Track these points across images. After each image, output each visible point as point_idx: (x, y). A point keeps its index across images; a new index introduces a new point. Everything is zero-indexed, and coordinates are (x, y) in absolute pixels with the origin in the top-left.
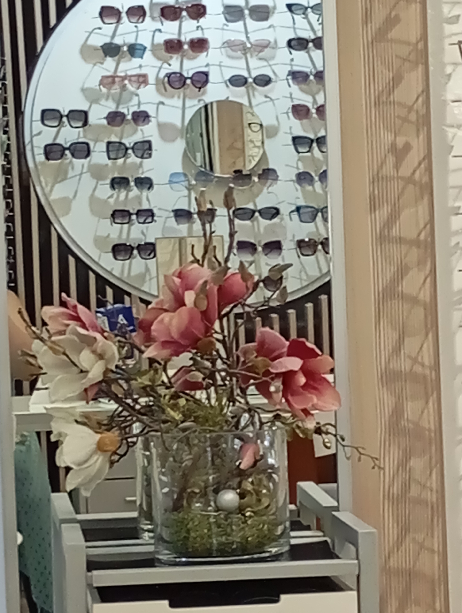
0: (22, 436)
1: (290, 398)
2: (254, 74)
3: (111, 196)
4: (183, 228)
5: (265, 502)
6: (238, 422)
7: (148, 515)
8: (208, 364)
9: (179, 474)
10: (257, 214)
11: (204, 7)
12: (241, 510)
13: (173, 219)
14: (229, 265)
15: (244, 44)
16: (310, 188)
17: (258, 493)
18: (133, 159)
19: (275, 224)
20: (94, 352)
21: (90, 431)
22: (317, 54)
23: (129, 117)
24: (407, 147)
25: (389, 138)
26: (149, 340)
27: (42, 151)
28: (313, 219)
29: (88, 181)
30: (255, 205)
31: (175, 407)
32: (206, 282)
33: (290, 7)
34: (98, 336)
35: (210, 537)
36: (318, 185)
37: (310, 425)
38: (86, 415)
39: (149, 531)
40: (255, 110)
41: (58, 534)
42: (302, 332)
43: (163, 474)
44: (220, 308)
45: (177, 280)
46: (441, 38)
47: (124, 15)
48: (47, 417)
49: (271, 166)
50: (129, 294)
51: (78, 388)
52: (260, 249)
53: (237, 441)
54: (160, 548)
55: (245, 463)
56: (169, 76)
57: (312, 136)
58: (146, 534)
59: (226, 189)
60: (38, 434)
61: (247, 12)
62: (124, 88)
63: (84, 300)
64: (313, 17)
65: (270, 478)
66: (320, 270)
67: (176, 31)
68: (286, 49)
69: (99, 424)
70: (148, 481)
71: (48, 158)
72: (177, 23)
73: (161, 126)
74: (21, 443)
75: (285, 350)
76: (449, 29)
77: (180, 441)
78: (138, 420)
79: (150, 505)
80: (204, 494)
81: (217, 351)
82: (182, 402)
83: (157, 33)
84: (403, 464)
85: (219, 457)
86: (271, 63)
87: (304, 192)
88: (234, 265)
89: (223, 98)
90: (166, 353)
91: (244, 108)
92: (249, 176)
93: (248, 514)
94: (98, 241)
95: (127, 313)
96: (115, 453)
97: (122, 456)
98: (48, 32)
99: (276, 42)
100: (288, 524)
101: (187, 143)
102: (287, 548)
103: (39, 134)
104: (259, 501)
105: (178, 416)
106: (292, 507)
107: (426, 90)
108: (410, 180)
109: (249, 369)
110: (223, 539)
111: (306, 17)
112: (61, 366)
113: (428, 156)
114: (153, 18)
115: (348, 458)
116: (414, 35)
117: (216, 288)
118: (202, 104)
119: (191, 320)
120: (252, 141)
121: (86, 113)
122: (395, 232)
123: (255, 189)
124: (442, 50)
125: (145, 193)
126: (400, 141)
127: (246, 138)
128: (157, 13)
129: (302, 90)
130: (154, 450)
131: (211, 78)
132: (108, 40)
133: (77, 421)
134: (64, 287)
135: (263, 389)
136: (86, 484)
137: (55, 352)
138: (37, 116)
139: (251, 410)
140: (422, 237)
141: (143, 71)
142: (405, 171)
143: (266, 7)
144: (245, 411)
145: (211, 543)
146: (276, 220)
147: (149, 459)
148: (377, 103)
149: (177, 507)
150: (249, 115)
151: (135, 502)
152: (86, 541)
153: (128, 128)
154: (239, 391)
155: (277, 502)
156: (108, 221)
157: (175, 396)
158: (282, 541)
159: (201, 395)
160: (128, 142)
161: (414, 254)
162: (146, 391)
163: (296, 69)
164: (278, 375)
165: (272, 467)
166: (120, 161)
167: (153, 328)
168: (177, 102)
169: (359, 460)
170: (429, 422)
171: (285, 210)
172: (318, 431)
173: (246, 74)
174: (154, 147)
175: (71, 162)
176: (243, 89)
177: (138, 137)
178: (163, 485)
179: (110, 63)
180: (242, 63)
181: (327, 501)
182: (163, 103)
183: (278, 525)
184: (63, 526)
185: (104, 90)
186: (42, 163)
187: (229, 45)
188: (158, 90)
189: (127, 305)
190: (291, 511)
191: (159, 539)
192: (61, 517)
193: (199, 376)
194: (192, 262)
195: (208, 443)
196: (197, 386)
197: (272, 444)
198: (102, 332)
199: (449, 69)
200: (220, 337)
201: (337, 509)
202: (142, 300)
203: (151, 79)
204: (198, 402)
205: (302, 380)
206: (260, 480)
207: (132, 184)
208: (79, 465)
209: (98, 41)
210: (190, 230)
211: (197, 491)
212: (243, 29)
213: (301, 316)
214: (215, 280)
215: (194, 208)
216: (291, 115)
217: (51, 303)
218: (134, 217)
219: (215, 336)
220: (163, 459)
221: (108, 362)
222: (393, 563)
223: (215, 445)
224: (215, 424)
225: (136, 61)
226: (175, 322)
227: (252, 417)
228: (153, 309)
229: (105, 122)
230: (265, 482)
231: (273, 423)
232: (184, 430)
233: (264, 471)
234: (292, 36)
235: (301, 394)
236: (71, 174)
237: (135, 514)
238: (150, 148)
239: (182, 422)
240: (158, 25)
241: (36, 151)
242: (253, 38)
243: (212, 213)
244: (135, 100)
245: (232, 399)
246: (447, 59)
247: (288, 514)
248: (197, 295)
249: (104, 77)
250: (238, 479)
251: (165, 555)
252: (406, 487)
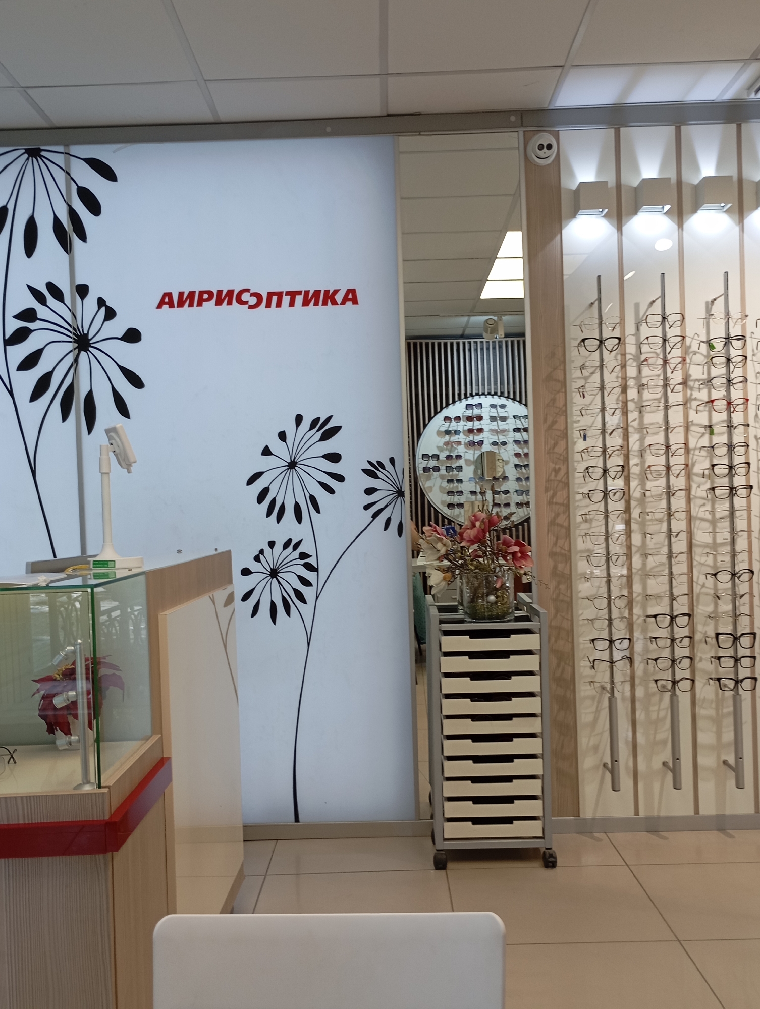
0: (414, 573)
1: (515, 562)
2: (501, 441)
3: (447, 486)
4: (473, 498)
5: (506, 600)
6: (495, 570)
7: (461, 604)
8: (484, 548)
9: (473, 589)
10: (501, 493)
11: (482, 417)
12: (496, 603)
13: (470, 495)
14: (493, 512)
15: (496, 430)
16: (521, 483)
17: (503, 597)
18: (455, 472)
19: (507, 497)
20: (442, 543)
21: (441, 573)
22: (524, 434)
23: (454, 457)
24: (560, 469)
25: (553, 465)
26: (462, 539)
27: (422, 469)
28: (522, 494)
29: (439, 481)
30: (500, 489)
31: (472, 564)
32: (484, 519)
33: (514, 416)
34: (444, 538)
35: (485, 613)
36: (524, 482)
37: (522, 572)
38: (439, 566)
39: (462, 610)
40: (501, 454)
41: (428, 610)
42: (518, 537)
43: (467, 589)
44: (489, 527)
45: (473, 518)
46: (572, 429)
47: (453, 420)
48: (424, 567)
49: (507, 475)
50: (454, 522)
51: (436, 557)
52: (502, 506)
53: (495, 577)
54: (466, 617)
55: (498, 585)
56: (469, 442)
57: (522, 464)
58: (461, 611)
59: (492, 484)
60: (420, 573)
61: (498, 418)
62: (452, 446)
63: (437, 524)
64: (523, 420)
65: (507, 592)
66: (525, 514)
67: (472, 425)
68: (513, 432)
69: (444, 570)
70: (462, 591)
71: (424, 472)
72: (472, 422)
73: (466, 461)
74: (414, 576)
75: (513, 543)
76: (575, 425)
77: (474, 577)
78: (458, 569)
79: (462, 600)
80: (483, 597)
81: (488, 544)
82: (475, 563)
83: (465, 426)
84: (557, 587)
85: (488, 583)
86: (507, 437)
87: (519, 485)
88: (494, 512)
89: (489, 450)
90: (469, 544)
91: (496, 454)
92: (498, 479)
93: (499, 605)
94: (443, 503)
95: (453, 529)
96: (450, 581)
97: (452, 582)
98: (425, 426)
99: (509, 429)
100: (514, 608)
101: (475, 466)
102: (513, 617)
103: (421, 463)
104: (503, 600)
105: (473, 568)
106: (515, 602)
107: (567, 448)
108: (560, 481)
109: (499, 551)
110: (490, 614)
111: (520, 420)
112: (430, 549)
113: (567, 473)
114: (463, 421)
115: (536, 584)
116: (562, 427)
117: (487, 520)
118: (480, 453)
119: (478, 531)
120: (499, 466)
121: (438, 455)
122: (555, 500)
123: (500, 483)
124: (573, 433)
125: (460, 485)
126: (557, 467)
127: (497, 465)
128: (465, 419)
129: (519, 447)
130: (464, 580)
131: (484, 443)
132: (446, 429)
133: (436, 569)
134: (430, 520)
135: (505, 558)
136: (438, 592)
137: (428, 543)
138: (421, 456)
139: (500, 566)
140: (565, 502)
141: (460, 440)
142: (559, 478)
143: (505, 416)
144: (498, 566)
145: (485, 615)
146: (508, 495)
147: (462, 583)
148: (548, 453)
149: (473, 600)
150: (498, 456)
151: (456, 598)
152: (439, 613)
153: (454, 461)
154: (495, 559)
155: (509, 600)
156: (446, 495)
157: (472, 560)
158: (511, 614)
159: (481, 560)
160: (454, 466)
161: (562, 509)
162: (461, 558)
163: (516, 439)
164: (510, 553)
165: (508, 587)
166: (451, 473)
167: (464, 535)
168: (471, 452)
169: (541, 585)
170: (567, 571)
171: (511, 491)
172: (525, 574)
173: (498, 441)
174: (463, 468)
175: (433, 474)
176: (496, 446)
177: (457, 464)
178: (468, 593)
179: (447, 438)
180: (496, 437)
181: (528, 600)
182: (467, 452)
183: (509, 609)
184: (430, 607)
185: (445, 447)
186: (422, 474)
187: (492, 430)
188: (465, 447)
189: (453, 526)
190: (515, 604)
191: (466, 613)
192: (430, 604)
193: (481, 553)
194: (479, 511)
195: (484, 578)
196: (480, 557)
197: (508, 579)
198: (445, 536)
199: (576, 440)
200: (489, 539)
201: (532, 603)
202: (459, 524)
203: (463, 443)
204: (480, 562)
205: (519, 555)
206: (504, 592)
207: (455, 481)
208: (436, 585)
209: (443, 429)
210: (476, 499)
211: (480, 595)
212: (496, 425)
213: (517, 531)
214: (487, 518)
215: (478, 490)
216: (514, 456)
217: (425, 526)
218: (456, 493)
219: (487, 538)
220: (468, 583)
221: (447, 547)
222: (553, 624)
223: (487, 578)
224: (486, 571)
225: (457, 436)
226: (472, 533)
227: (501, 568)
228: (464, 528)
229: (445, 459)
230: (505, 592)
231: (508, 571)
232: (475, 573)
233: (505, 589)
234: (515, 427)
235: (519, 560)
236: (432, 478)
237: (456, 604)
238: (462, 468)
239: (475, 570)
240: (465, 424)
241: (420, 469)
242: (501, 428)
243: (485, 492)
244: (456, 451)
245: (493, 561)
246: (575, 436)
247: (514, 605)
248: (481, 523)
249: (445, 442)
250: (495, 592)
251: (468, 619)
252: (558, 595)
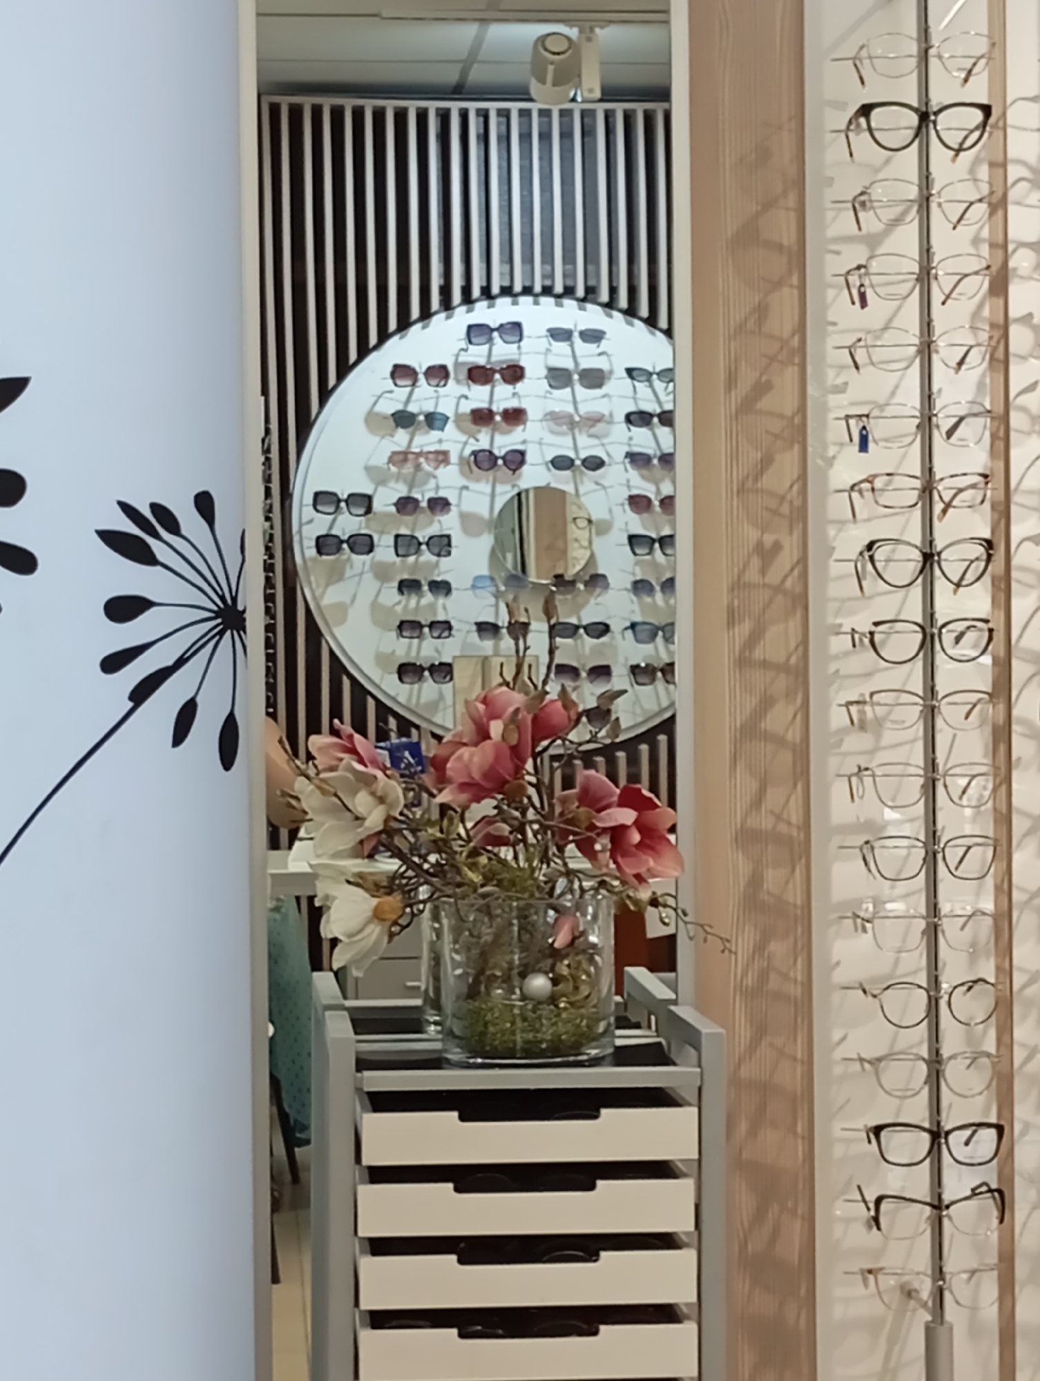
0: (278, 900)
1: (619, 859)
2: (583, 455)
3: (399, 603)
4: (488, 645)
5: (585, 990)
6: (553, 889)
7: (436, 1005)
8: (517, 814)
9: (475, 952)
10: (582, 631)
11: (522, 369)
12: (553, 999)
13: (475, 635)
14: (548, 688)
15: (571, 416)
16: (648, 600)
17: (575, 979)
18: (427, 556)
19: (603, 644)
20: (373, 794)
21: (366, 894)
22: (663, 432)
23: (424, 504)
24: (777, 547)
25: (753, 535)
26: (442, 780)
27: (313, 543)
28: (653, 637)
29: (370, 584)
30: (579, 619)
31: (473, 867)
32: (517, 711)
33: (630, 372)
34: (379, 774)
35: (513, 1033)
36: (659, 596)
37: (644, 895)
38: (360, 875)
39: (436, 1023)
40: (583, 500)
41: (321, 1024)
42: (634, 778)
43: (457, 952)
44: (535, 743)
45: (481, 707)
46: (823, 411)
47: (421, 377)
48: (309, 878)
49: (601, 571)
50: (417, 727)
51: (348, 840)
52: (584, 674)
53: (551, 913)
54: (450, 1045)
55: (561, 940)
56: (475, 453)
57: (654, 535)
58: (432, 1028)
60: (298, 899)
61: (576, 377)
62: (418, 467)
63: (360, 728)
64: (659, 385)
65: (591, 960)
66: (659, 705)
67: (487, 398)
68: (624, 426)
69: (377, 886)
70: (437, 960)
71: (320, 552)
72: (487, 388)
73: (465, 518)
74: (276, 909)
75: (615, 799)
76: (833, 400)
77: (479, 910)
78: (426, 882)
79: (437, 990)
80: (507, 979)
81: (529, 798)
82: (483, 860)
83: (463, 400)
84: (760, 948)
85: (527, 931)
86: (605, 441)
87: (642, 605)
88: (553, 689)
89: (543, 484)
90: (463, 797)
91: (568, 500)
92: (572, 583)
93: (562, 1005)
94: (381, 660)
95: (415, 749)
96: (395, 923)
97: (404, 928)
98: (325, 394)
99: (611, 415)
100: (612, 1020)
101: (496, 539)
102: (610, 1050)
103: (310, 521)
104: (576, 988)
105: (476, 878)
106: (618, 999)
107: (803, 477)
108: (778, 589)
109: (568, 822)
110: (530, 1036)
111: (651, 386)
112: (330, 811)
113: (803, 560)
114: (458, 381)
115: (691, 938)
116: (789, 406)
117: (529, 718)
118: (516, 491)
119: (497, 757)
120: (576, 540)
121: (369, 498)
122: (758, 654)
123: (580, 600)
124: (823, 425)
125: (441, 600)
126: (769, 539)
127: (570, 536)
128: (463, 375)
129: (643, 477)
130: (445, 921)
131: (529, 458)
132: (400, 407)
133: (348, 882)
134: (336, 712)
135: (586, 848)
136: (355, 961)
137: (323, 792)
138: (309, 499)
139: (570, 874)
140: (793, 660)
141: (444, 447)
142: (774, 577)
143: (600, 371)
144: (561, 874)
145: (515, 1041)
146: (604, 639)
147: (439, 933)
148: (741, 490)
149: (472, 993)
150: (574, 508)
151: (418, 988)
152: (356, 1033)
153: (422, 518)
154: (555, 849)
155: (599, 991)
156: (394, 634)
157: (474, 853)
158: (605, 1040)
159: (506, 853)
160: (422, 535)
161: (781, 683)
162: (438, 845)
163: (636, 449)
164: (605, 830)
165: (594, 946)
166: (412, 559)
167: (449, 765)
168: (485, 487)
169: (705, 940)
170: (794, 895)
171: (616, 626)
172: (654, 902)
173: (572, 455)
174: (454, 543)
175: (349, 559)
176: (568, 473)
177: (434, 530)
178: (456, 965)
179: (401, 438)
180: (568, 441)
181: (663, 992)
182: (466, 488)
183: (599, 1020)
184: (328, 1013)
185: (393, 469)
186: (314, 560)
187: (553, 417)
188: (462, 473)
189: (415, 738)
190: (617, 1004)
191: (449, 1034)
192: (325, 1002)
193: (505, 829)
194: (500, 685)
195: (514, 914)
196: (501, 841)
197: (595, 917)
198: (384, 769)
199: (832, 451)
200: (533, 780)
201: (675, 1002)
202: (433, 733)
203: (454, 458)
204: (503, 862)
205: (636, 837)
206: (579, 963)
207: (426, 588)
208: (350, 936)
209: (388, 407)
210: (496, 648)
211: (498, 973)
212: (570, 398)
213: (633, 761)
214: (529, 708)
215: (503, 620)
216: (627, 507)
217: (319, 732)
218: (426, 630)
219: (528, 778)
220: (457, 932)
221: (391, 806)
222: (744, 1073)
223: (523, 916)
224: (524, 890)
225: (435, 434)
226: (476, 759)
227: (571, 882)
228: (449, 742)
229: (393, 509)
230: (585, 965)
231: (596, 891)
232: (484, 896)
233: (584, 952)
234: (633, 408)
235: (634, 855)
236: (348, 573)
237: (418, 1002)
238: (449, 545)
239: (483, 886)
240: (463, 390)
241: (306, 543)
242: (584, 409)
243: (525, 626)
244: (432, 483)
245: (545, 859)
246: (831, 437)
247: (613, 1007)
248: (506, 726)
249: (394, 453)
250: (549, 962)
251: (455, 1055)
252: (763, 976)
